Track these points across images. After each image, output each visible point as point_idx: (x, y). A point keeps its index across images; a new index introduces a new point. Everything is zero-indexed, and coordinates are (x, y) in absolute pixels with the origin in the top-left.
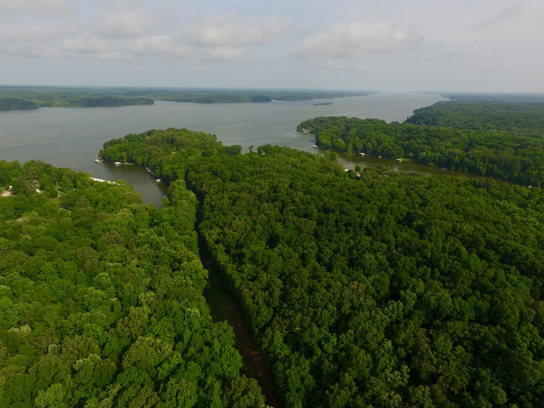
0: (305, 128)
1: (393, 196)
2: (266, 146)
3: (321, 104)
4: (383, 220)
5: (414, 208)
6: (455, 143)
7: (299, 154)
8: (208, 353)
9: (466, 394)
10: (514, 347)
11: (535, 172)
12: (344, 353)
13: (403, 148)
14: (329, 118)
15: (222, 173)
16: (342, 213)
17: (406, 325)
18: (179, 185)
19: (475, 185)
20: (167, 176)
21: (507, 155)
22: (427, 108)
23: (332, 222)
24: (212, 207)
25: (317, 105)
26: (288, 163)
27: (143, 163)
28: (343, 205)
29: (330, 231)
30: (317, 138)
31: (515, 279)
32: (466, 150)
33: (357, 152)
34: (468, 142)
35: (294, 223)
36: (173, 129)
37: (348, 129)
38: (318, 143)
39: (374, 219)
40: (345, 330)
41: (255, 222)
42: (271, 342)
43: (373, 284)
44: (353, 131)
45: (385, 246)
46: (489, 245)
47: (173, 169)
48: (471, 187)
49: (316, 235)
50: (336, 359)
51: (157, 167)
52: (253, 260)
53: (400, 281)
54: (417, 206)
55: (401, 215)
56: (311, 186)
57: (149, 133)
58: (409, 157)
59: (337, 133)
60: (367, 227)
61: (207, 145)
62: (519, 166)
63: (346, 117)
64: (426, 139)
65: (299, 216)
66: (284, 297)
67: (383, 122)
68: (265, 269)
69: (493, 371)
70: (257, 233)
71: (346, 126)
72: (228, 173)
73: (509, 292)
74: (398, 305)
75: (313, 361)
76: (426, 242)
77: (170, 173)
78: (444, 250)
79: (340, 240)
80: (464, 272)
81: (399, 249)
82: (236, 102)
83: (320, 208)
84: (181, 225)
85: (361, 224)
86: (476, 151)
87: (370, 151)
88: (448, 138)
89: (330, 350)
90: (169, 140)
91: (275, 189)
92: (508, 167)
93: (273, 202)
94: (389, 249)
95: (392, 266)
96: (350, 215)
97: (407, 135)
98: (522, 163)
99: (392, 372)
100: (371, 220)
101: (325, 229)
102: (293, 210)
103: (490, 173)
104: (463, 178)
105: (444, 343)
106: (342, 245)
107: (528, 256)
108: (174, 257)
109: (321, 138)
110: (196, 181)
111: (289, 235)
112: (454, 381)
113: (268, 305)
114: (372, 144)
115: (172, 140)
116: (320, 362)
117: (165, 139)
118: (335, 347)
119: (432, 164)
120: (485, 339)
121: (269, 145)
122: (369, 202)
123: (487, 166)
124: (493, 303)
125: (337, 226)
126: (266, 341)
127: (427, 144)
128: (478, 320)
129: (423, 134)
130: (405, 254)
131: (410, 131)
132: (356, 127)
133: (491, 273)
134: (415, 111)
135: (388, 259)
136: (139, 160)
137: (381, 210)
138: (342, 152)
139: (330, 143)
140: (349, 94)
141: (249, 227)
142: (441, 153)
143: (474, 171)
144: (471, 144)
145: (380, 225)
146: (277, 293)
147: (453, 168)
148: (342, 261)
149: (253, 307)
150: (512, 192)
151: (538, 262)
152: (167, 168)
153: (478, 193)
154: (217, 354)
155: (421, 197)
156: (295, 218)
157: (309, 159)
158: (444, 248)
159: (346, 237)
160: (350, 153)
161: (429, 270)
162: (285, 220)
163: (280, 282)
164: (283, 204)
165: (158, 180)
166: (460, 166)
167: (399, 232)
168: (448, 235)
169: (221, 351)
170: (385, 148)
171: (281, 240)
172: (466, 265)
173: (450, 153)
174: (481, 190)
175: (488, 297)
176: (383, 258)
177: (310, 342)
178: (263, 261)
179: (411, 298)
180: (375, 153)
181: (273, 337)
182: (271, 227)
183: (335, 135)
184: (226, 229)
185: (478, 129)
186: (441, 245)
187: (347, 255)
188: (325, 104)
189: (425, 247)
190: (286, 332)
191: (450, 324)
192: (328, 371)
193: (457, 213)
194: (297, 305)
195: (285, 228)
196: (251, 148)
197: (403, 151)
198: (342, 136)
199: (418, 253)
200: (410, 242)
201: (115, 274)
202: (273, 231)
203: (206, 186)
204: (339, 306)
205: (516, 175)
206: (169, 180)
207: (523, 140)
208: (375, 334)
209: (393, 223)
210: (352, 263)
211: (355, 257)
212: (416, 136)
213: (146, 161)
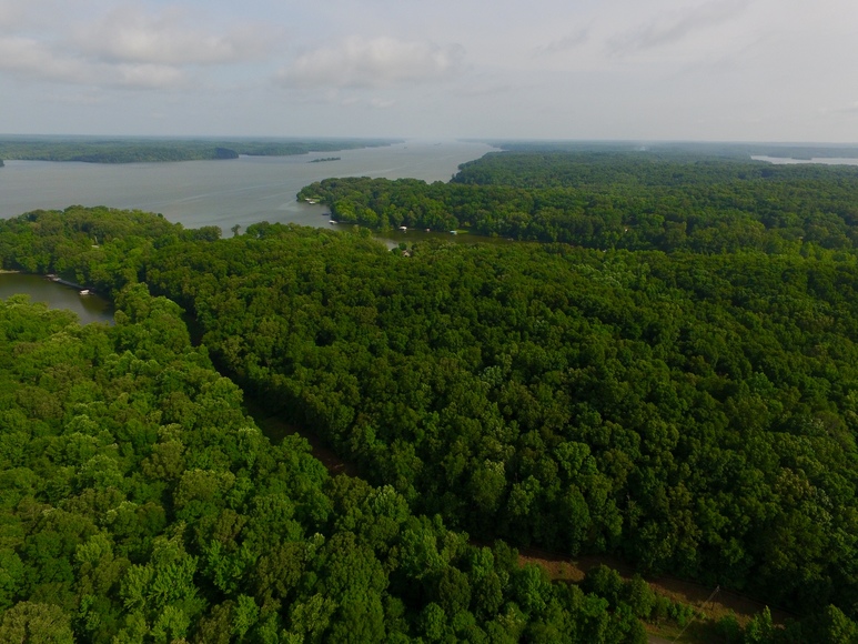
0: (309, 196)
1: (461, 269)
2: (260, 225)
3: (323, 160)
4: (458, 294)
5: (489, 278)
6: (518, 206)
7: (317, 233)
8: (285, 471)
9: (569, 426)
10: (603, 379)
11: (608, 234)
12: (449, 427)
13: (456, 214)
14: (343, 180)
15: (210, 265)
16: (406, 293)
17: (507, 386)
18: (137, 292)
19: (548, 251)
20: (102, 283)
21: (577, 215)
22: (475, 162)
23: (397, 306)
24: (215, 313)
25: (317, 161)
26: (305, 245)
27: (40, 268)
28: (406, 284)
29: (396, 317)
30: (333, 210)
31: (599, 327)
32: (532, 213)
33: (396, 226)
34: (533, 203)
35: (347, 314)
36: (79, 208)
37: (376, 194)
38: (336, 217)
39: (447, 295)
40: (446, 404)
41: (291, 322)
42: (362, 441)
43: (464, 357)
44: (384, 197)
45: (467, 321)
46: (572, 302)
47: (113, 271)
48: (545, 254)
49: (380, 324)
50: (442, 435)
51: (77, 270)
52: (307, 364)
53: (491, 349)
54: (492, 276)
55: (477, 286)
56: (356, 266)
57: (33, 217)
58: (465, 228)
59: (361, 201)
60: (441, 305)
61: (157, 231)
62: (591, 228)
63: (369, 178)
64: (483, 202)
65: (350, 305)
66: (364, 393)
67: (422, 182)
68: (329, 369)
69: (589, 402)
70: (300, 332)
71: (371, 190)
72: (222, 265)
73: (594, 336)
74: (496, 371)
75: (417, 445)
76: (510, 308)
77: (108, 277)
78: (529, 313)
79: (413, 323)
80: (553, 328)
81: (484, 321)
82: (174, 160)
83: (377, 292)
84: (175, 340)
85: (433, 303)
86: (544, 213)
87: (414, 224)
88: (510, 199)
89: (434, 429)
90: (80, 226)
91: (306, 277)
92: (579, 230)
93: (308, 293)
94: (472, 324)
95: (479, 340)
96: (418, 295)
97: (457, 198)
98: (594, 223)
99: (503, 428)
100: (443, 298)
101: (390, 314)
102: (341, 299)
103: (562, 239)
104: (534, 245)
105: (545, 390)
106: (418, 328)
107: (607, 306)
108: (185, 380)
109: (339, 209)
110: (167, 283)
111: (345, 328)
112: (558, 420)
113: (348, 404)
114: (415, 213)
115: (86, 225)
116: (426, 443)
117: (70, 225)
118: (438, 425)
119: (495, 234)
120: (578, 379)
121: (265, 223)
122: (436, 278)
123: (558, 232)
124: (581, 348)
125: (404, 309)
126: (355, 441)
127: (486, 208)
128: (572, 365)
129: (478, 196)
130: (490, 326)
131: (460, 192)
132: (388, 190)
133: (577, 324)
134: (461, 167)
135: (472, 333)
136: (32, 263)
137: (453, 285)
138: (376, 227)
139: (355, 217)
140: (363, 144)
141: (285, 329)
142: (504, 218)
143: (544, 237)
144: (537, 205)
145: (456, 300)
146: (355, 389)
147: (520, 237)
148: (421, 344)
149: (329, 411)
150: (588, 256)
151: (616, 309)
152: (100, 271)
153: (554, 259)
154: (296, 470)
155: (494, 267)
156: (348, 308)
157: (333, 238)
158: (528, 312)
159: (419, 318)
160: (387, 228)
161: (519, 334)
162: (334, 312)
163: (353, 378)
164: (323, 294)
165: (85, 292)
166: (528, 234)
167: (479, 304)
168: (530, 300)
169: (300, 464)
170: (432, 217)
171: (337, 335)
172: (553, 322)
173: (514, 219)
174: (556, 255)
175: (578, 345)
176: (468, 333)
177: (410, 425)
178: (321, 362)
179: (507, 360)
180: (420, 226)
181: (363, 434)
182: (317, 323)
183: (359, 204)
184: (250, 336)
185: (541, 187)
186: (525, 309)
187: (426, 337)
188: (329, 159)
189: (509, 313)
190: (377, 426)
191: (548, 374)
192: (436, 448)
193: (536, 277)
194: (384, 395)
195: (337, 321)
196: (235, 229)
197: (456, 220)
198: (370, 205)
199: (503, 322)
200: (493, 311)
201: (100, 416)
202: (323, 328)
203: (190, 287)
204: (433, 384)
205: (590, 238)
206: (108, 290)
207: (592, 198)
208: (479, 400)
209: (470, 297)
210: (433, 344)
211: (435, 337)
212: (469, 199)
213: (46, 262)
